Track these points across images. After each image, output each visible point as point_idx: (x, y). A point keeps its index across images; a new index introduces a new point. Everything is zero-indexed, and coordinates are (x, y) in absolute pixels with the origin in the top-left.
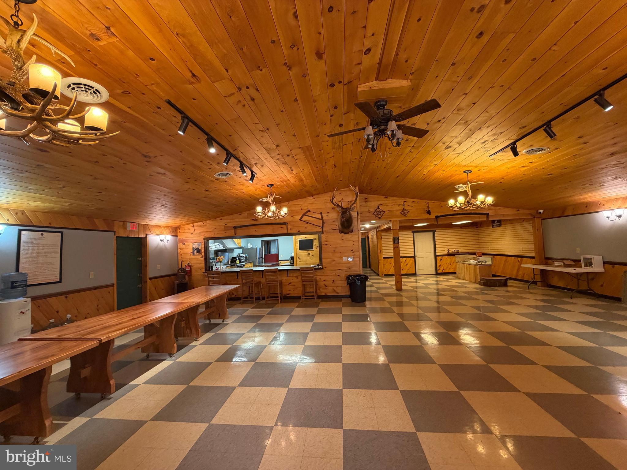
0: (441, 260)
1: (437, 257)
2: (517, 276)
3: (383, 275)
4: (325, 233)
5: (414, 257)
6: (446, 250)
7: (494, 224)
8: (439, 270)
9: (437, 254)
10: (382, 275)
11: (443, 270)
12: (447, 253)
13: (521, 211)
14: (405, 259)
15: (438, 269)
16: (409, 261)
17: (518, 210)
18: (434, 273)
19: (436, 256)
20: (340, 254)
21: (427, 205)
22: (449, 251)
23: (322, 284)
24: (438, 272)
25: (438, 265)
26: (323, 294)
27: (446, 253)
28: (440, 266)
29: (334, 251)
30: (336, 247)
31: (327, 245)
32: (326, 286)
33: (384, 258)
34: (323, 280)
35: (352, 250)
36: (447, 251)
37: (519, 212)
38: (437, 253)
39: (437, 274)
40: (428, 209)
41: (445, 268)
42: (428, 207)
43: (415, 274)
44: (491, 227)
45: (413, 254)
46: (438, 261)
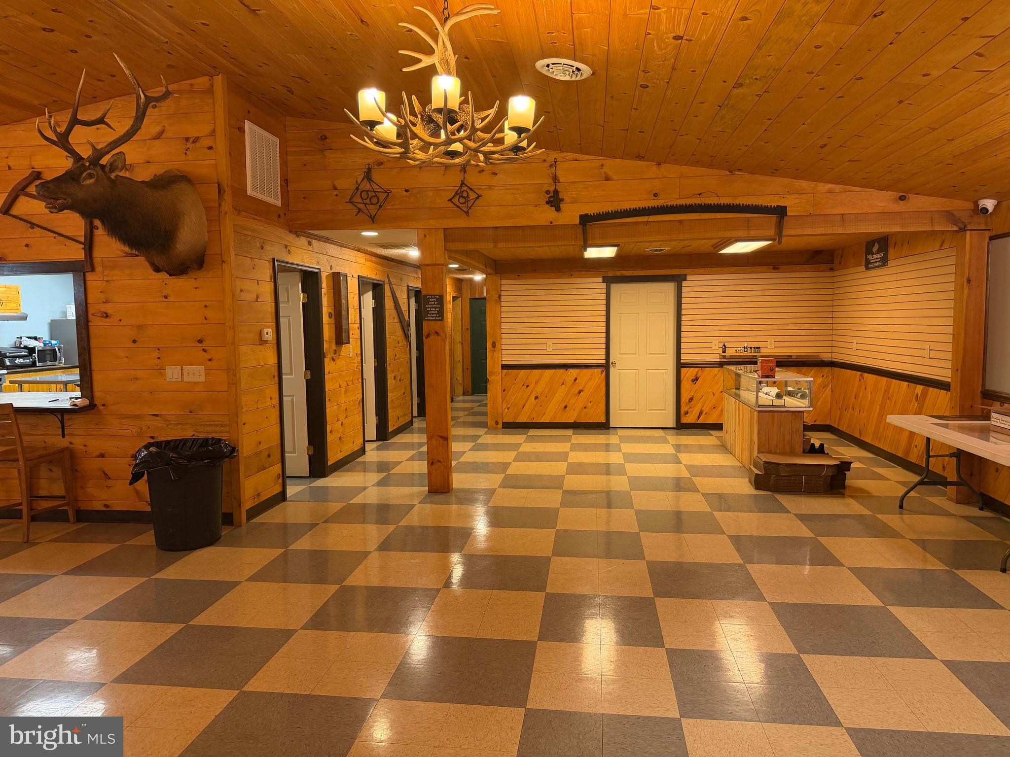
0: (695, 380)
1: (683, 370)
2: (908, 451)
3: (500, 426)
4: (98, 268)
5: (606, 367)
6: (717, 348)
7: (870, 257)
8: (686, 413)
9: (685, 358)
10: (497, 423)
11: (701, 413)
12: (718, 356)
13: (917, 202)
14: (574, 372)
15: (684, 409)
16: (590, 379)
17: (902, 198)
18: (671, 423)
19: (680, 365)
20: (156, 354)
21: (553, 170)
22: (724, 352)
23: (91, 465)
24: (685, 420)
25: (684, 398)
26: (98, 506)
27: (715, 358)
28: (691, 399)
29: (134, 341)
30: (140, 327)
31: (107, 316)
32: (107, 477)
33: (504, 367)
34: (97, 453)
35: (200, 341)
36: (720, 351)
37: (902, 206)
38: (683, 357)
39: (681, 427)
40: (552, 189)
41: (706, 410)
42: (555, 179)
43: (604, 426)
44: (863, 268)
45: (604, 357)
46: (686, 384)
